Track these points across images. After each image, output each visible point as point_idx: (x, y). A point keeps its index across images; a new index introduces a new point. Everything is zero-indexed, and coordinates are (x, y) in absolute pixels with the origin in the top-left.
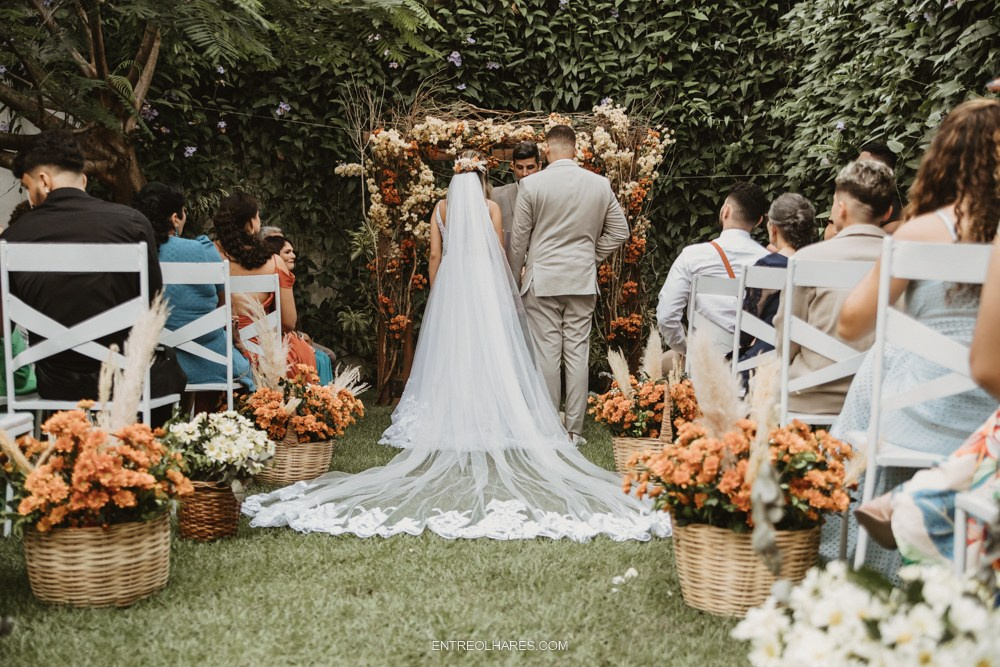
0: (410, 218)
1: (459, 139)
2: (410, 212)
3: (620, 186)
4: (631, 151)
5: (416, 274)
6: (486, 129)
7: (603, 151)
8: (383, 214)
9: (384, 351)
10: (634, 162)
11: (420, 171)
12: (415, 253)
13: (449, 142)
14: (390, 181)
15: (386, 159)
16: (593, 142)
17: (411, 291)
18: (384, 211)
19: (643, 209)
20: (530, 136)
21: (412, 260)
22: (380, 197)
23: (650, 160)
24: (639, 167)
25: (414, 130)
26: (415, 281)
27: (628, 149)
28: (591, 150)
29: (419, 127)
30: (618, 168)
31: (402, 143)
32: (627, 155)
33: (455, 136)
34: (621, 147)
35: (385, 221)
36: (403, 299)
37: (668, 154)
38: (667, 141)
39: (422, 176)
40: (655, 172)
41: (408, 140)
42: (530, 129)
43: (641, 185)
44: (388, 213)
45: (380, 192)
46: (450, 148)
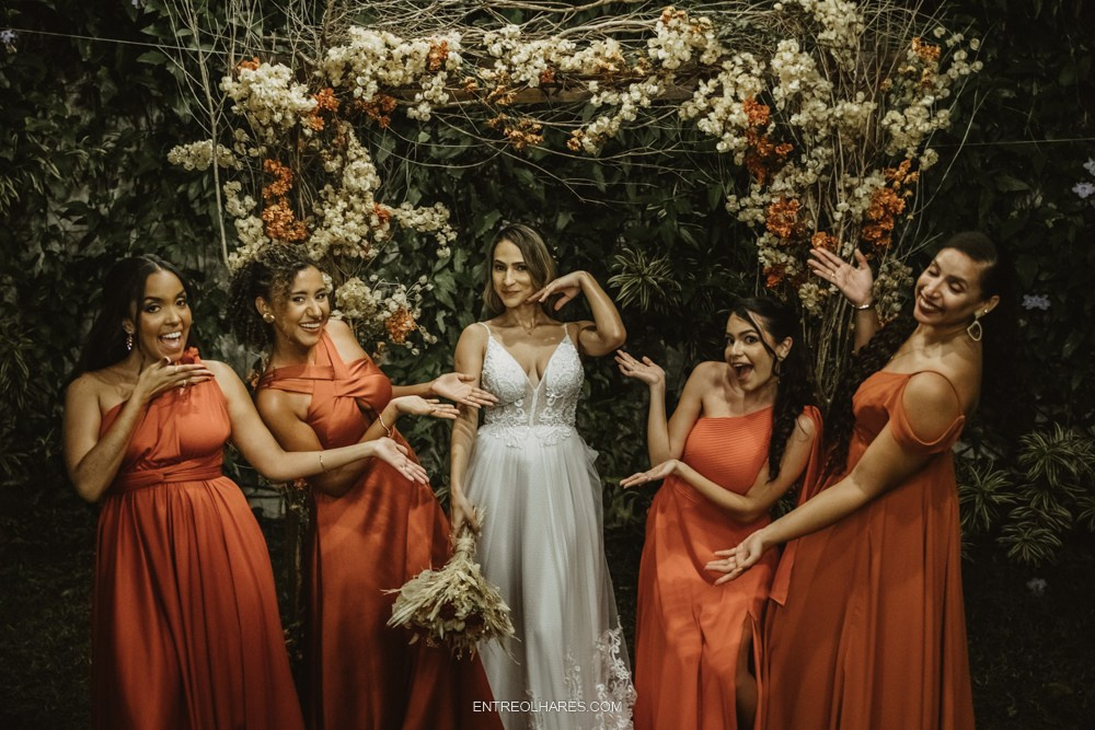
1: (438, 80)
3: (840, 185)
4: (868, 99)
6: (505, 50)
7: (796, 102)
10: (874, 120)
11: (346, 161)
13: (413, 89)
14: (279, 188)
16: (770, 79)
19: (895, 244)
20: (611, 65)
23: (913, 121)
24: (887, 135)
25: (327, 61)
27: (860, 95)
28: (765, 98)
29: (339, 54)
30: (831, 140)
32: (857, 109)
33: (426, 72)
34: (843, 85)
37: (961, 97)
38: (960, 67)
39: (347, 181)
40: (929, 152)
42: (611, 47)
43: (889, 185)
45: (257, 213)
46: (416, 106)
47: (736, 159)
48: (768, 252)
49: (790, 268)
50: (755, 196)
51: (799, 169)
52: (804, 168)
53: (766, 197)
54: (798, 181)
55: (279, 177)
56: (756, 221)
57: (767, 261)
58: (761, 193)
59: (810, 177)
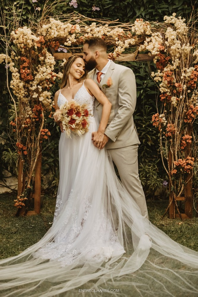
0: (38, 89)
1: (73, 36)
2: (38, 85)
5: (43, 128)
6: (91, 30)
8: (20, 87)
9: (22, 180)
10: (192, 54)
11: (45, 57)
12: (43, 114)
13: (66, 38)
14: (26, 65)
15: (23, 50)
17: (40, 140)
18: (21, 84)
19: (197, 87)
20: (122, 34)
21: (40, 119)
22: (19, 75)
25: (42, 29)
26: (42, 133)
28: (163, 44)
29: (45, 27)
31: (34, 37)
32: (187, 48)
33: (70, 34)
35: (22, 92)
36: (34, 145)
39: (47, 60)
41: (38, 35)
42: (121, 30)
43: (196, 69)
44: (24, 87)
45: (19, 72)
46: (67, 42)
47: (154, 62)
48: (162, 88)
49: (168, 93)
50: (159, 73)
51: (171, 65)
52: (172, 65)
53: (162, 74)
54: (171, 68)
55: (25, 62)
56: (159, 81)
57: (162, 91)
58: (160, 73)
59: (175, 67)
